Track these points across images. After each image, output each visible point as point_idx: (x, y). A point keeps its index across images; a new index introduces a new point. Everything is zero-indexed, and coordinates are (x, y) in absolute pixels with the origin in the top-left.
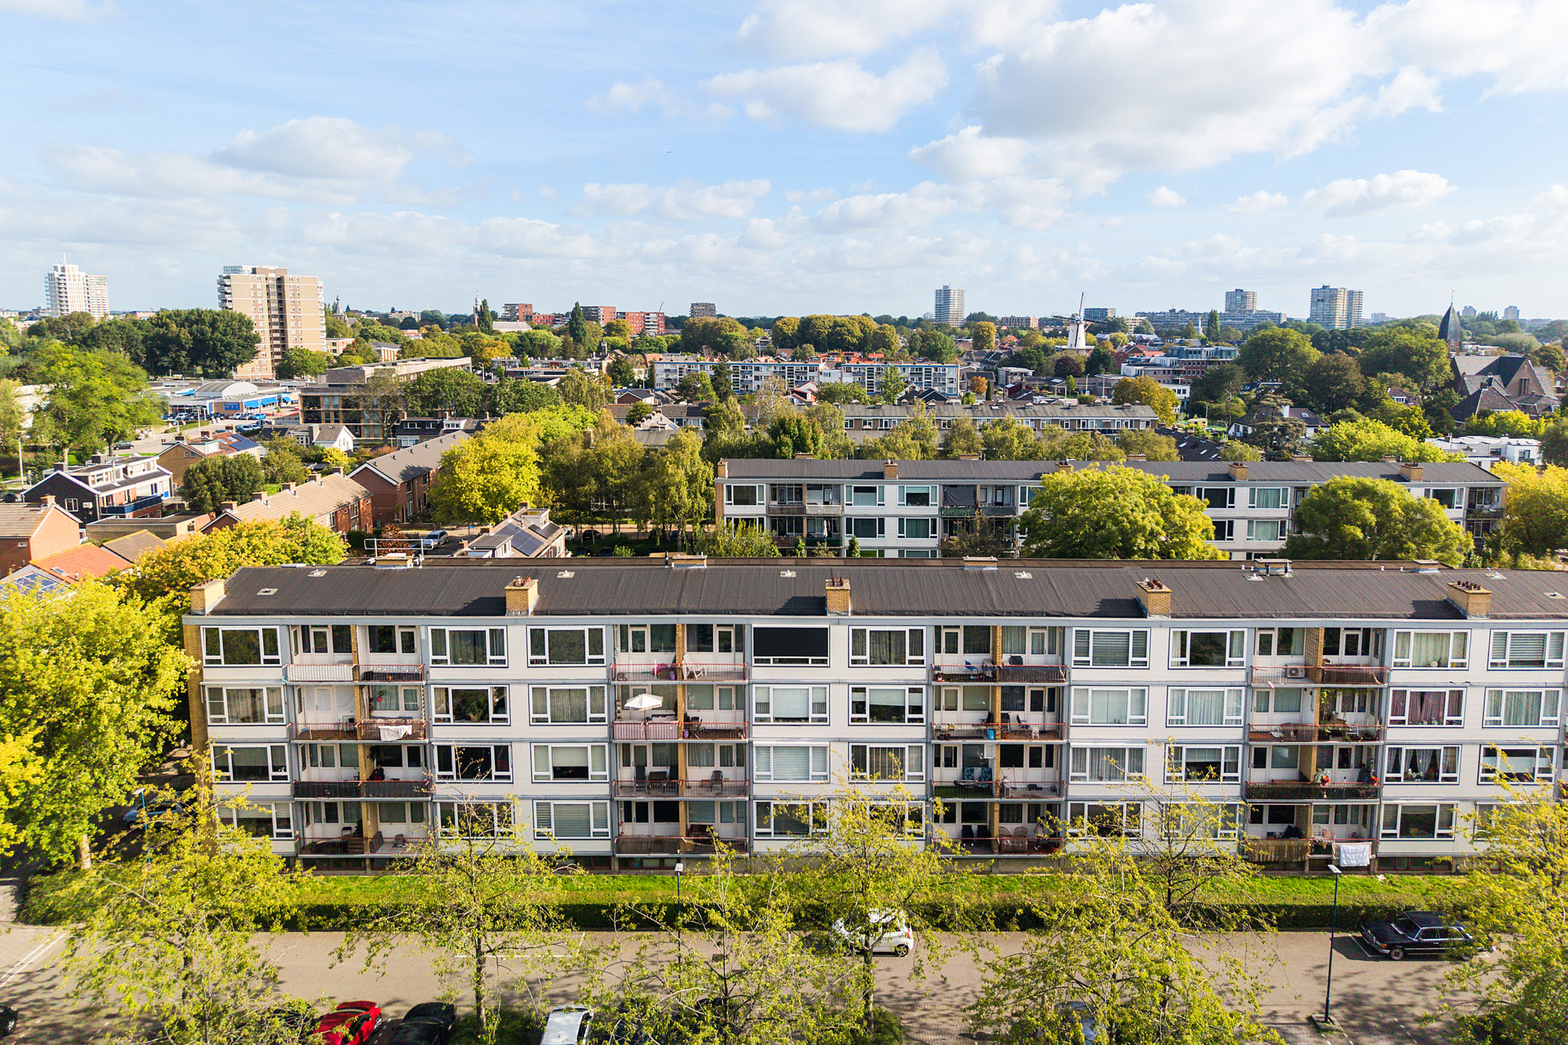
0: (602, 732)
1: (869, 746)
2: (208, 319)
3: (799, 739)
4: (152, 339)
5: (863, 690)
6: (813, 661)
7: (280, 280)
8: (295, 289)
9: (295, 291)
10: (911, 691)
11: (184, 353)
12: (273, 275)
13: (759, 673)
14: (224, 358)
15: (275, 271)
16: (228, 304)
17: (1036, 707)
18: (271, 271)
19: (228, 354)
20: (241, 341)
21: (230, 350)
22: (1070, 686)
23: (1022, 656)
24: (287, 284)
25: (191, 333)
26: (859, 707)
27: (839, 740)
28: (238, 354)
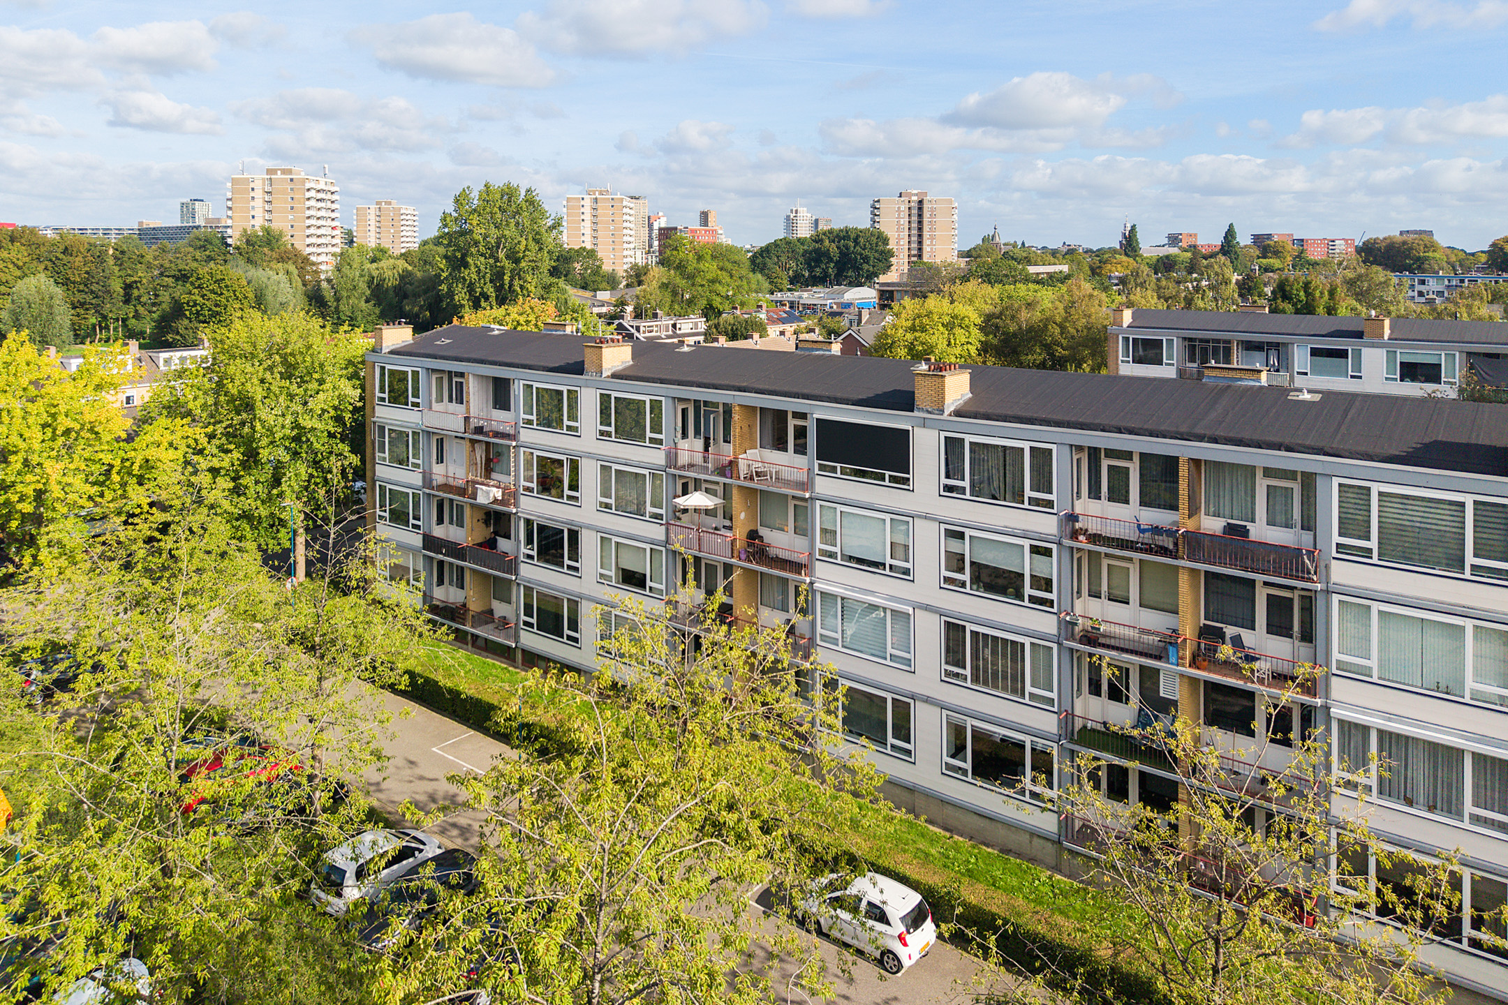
0: (657, 532)
1: (970, 627)
2: (853, 236)
3: (872, 593)
4: (810, 253)
5: (961, 536)
6: (892, 479)
7: (921, 202)
8: (933, 210)
9: (932, 212)
10: (1035, 550)
11: (832, 265)
12: (915, 198)
13: (826, 486)
14: (862, 269)
15: (917, 195)
16: (877, 225)
17: (1278, 626)
18: (915, 195)
19: (865, 266)
20: (876, 255)
21: (867, 263)
22: (1328, 592)
23: (1249, 525)
24: (926, 206)
25: (838, 248)
26: (956, 562)
27: (927, 608)
28: (874, 266)
